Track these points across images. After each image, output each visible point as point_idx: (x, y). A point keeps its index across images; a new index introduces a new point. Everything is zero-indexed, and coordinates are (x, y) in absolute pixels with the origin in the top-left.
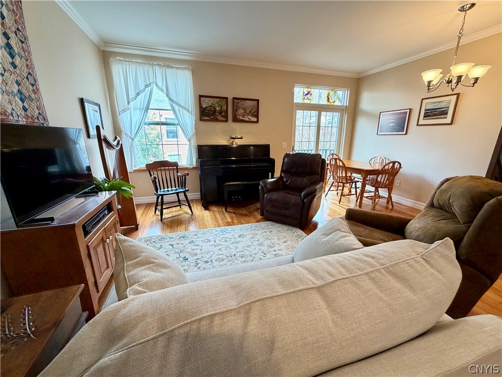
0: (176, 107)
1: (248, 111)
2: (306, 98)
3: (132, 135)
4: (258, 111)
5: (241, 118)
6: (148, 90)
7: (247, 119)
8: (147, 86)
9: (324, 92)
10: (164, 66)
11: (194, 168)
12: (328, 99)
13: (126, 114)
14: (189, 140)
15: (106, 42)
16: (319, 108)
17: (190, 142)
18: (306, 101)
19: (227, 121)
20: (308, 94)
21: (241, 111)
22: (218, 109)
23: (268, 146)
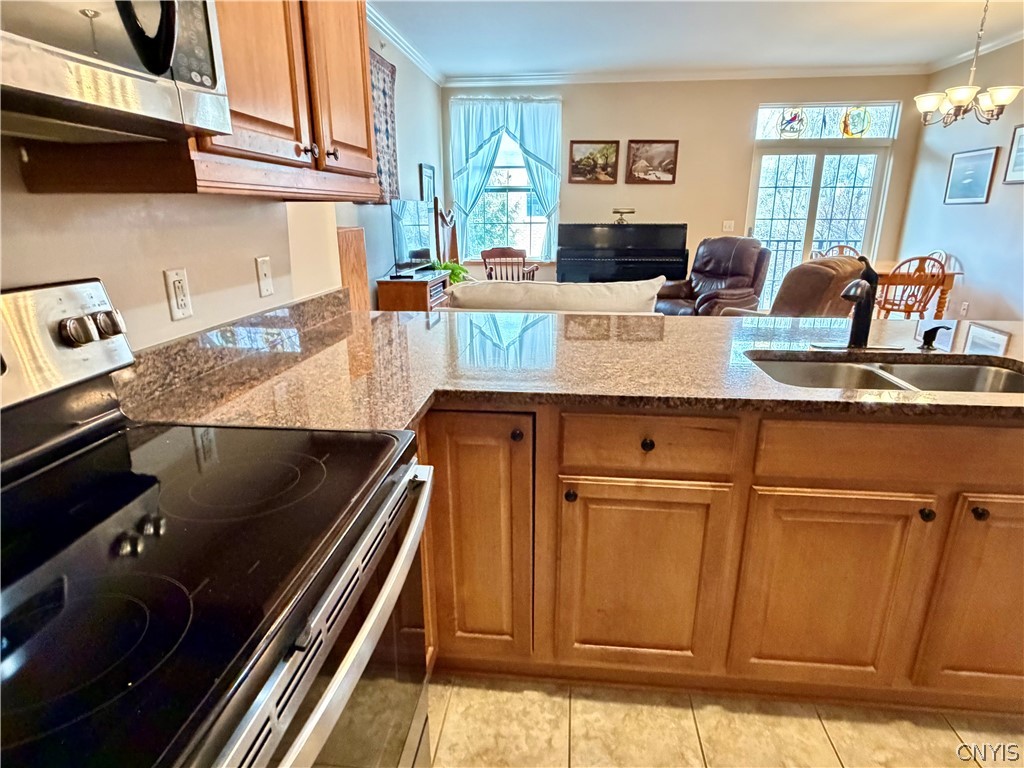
0: (532, 162)
1: (656, 163)
2: (788, 128)
3: (466, 209)
4: (674, 162)
5: (642, 175)
6: (495, 139)
7: (652, 177)
8: (493, 134)
10: (520, 100)
11: (552, 263)
12: (846, 126)
14: (549, 217)
16: (821, 148)
18: (788, 136)
20: (793, 119)
21: (642, 163)
22: (601, 161)
23: (684, 227)
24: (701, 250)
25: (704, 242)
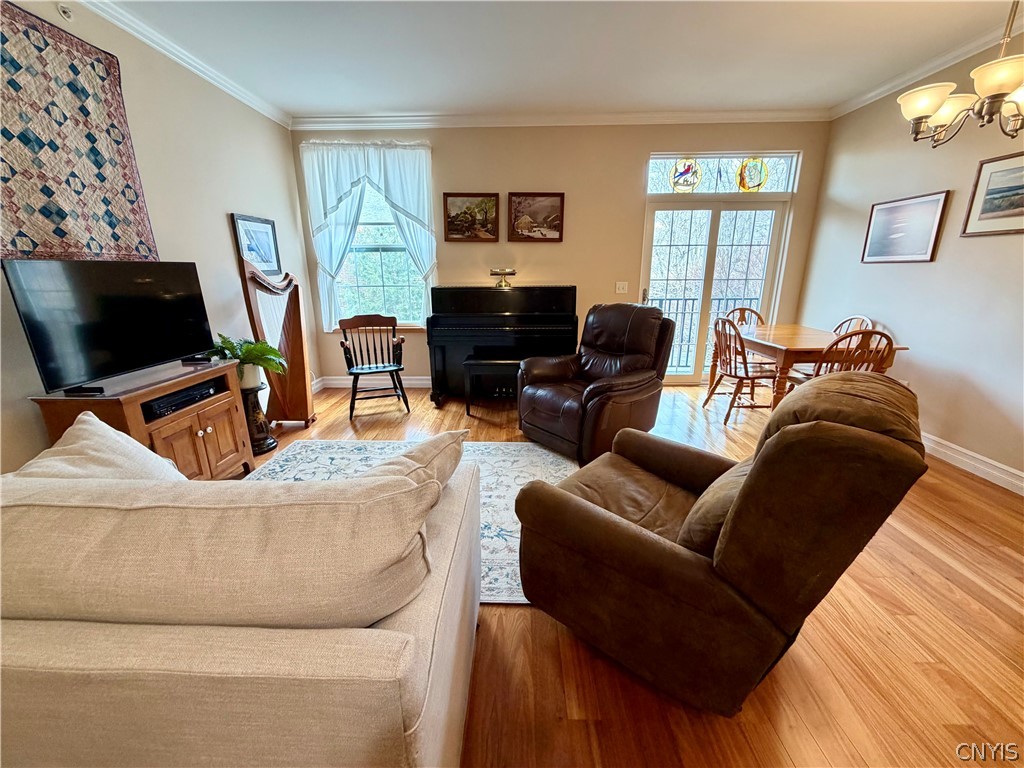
0: (402, 218)
1: (540, 219)
2: (681, 181)
3: (331, 270)
4: (561, 218)
5: (526, 233)
6: (357, 190)
7: (537, 235)
8: (353, 184)
9: (733, 165)
10: (382, 146)
12: (742, 179)
13: (324, 235)
15: (295, 117)
16: (717, 204)
17: (426, 280)
18: (681, 189)
19: (496, 240)
20: (687, 171)
21: (526, 219)
22: (479, 217)
23: (572, 290)
24: (591, 318)
25: (595, 310)
